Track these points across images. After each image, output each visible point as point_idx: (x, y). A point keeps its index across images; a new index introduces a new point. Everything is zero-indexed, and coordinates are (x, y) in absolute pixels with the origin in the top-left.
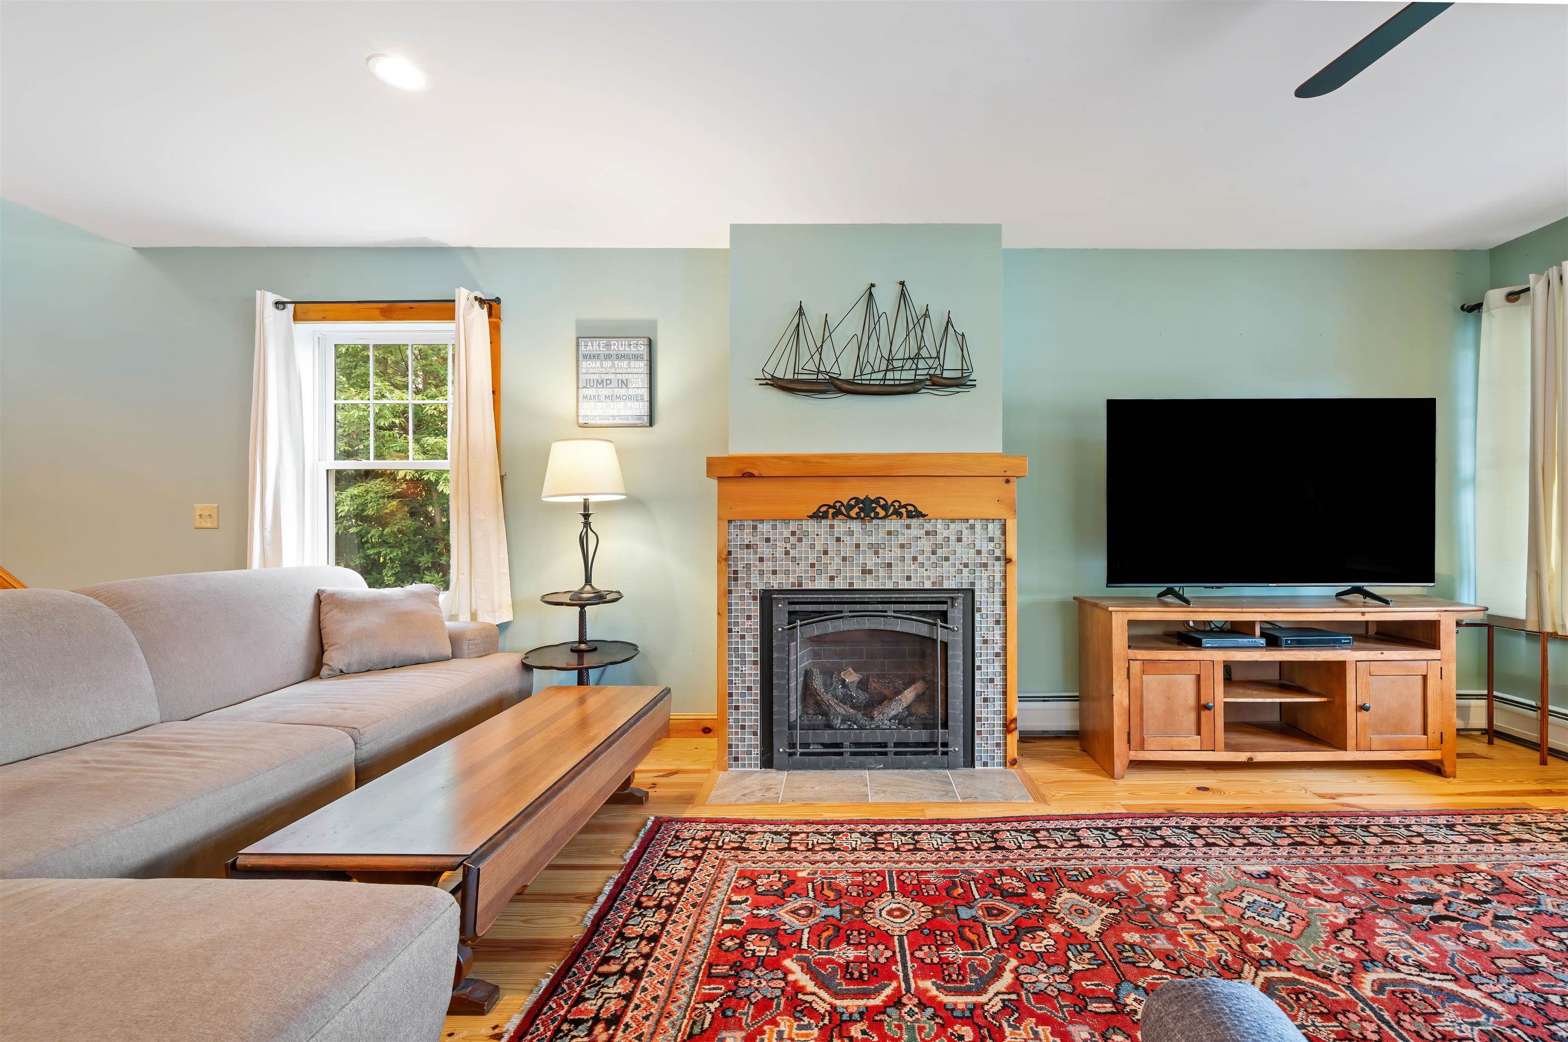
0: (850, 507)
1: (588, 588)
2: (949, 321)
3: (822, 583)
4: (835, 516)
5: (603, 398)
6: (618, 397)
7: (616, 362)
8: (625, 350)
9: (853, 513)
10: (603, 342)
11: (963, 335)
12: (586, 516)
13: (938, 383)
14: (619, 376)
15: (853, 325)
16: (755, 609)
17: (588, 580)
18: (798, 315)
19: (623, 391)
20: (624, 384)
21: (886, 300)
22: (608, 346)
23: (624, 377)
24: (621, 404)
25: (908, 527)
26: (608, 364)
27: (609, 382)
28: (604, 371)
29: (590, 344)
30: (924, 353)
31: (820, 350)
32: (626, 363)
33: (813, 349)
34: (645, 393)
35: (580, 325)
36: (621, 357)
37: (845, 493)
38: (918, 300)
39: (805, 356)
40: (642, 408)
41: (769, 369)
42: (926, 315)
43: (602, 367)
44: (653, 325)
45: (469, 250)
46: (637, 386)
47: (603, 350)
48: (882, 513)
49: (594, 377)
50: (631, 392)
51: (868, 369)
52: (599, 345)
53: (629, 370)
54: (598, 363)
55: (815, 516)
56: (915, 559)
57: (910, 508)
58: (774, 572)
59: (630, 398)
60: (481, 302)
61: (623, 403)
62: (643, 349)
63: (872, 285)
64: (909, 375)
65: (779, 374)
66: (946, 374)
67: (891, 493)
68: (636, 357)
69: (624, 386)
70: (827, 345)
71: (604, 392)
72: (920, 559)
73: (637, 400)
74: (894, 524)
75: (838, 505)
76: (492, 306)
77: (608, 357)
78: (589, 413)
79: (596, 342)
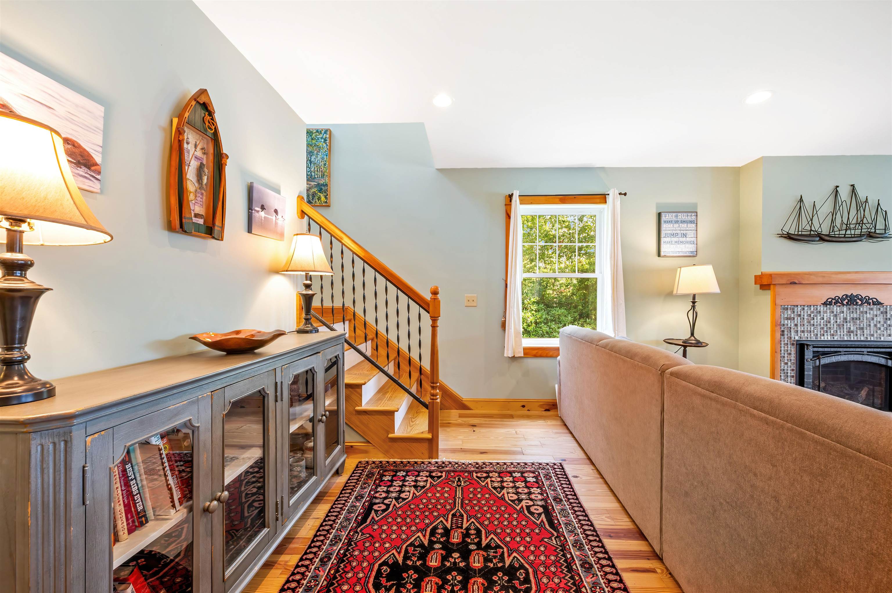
0: (843, 299)
1: (692, 338)
2: (879, 204)
3: (828, 337)
4: (835, 303)
5: (673, 243)
6: (681, 242)
7: (681, 225)
8: (685, 218)
9: (845, 302)
10: (674, 214)
11: (886, 211)
12: (694, 303)
13: (871, 236)
14: (682, 232)
15: (828, 207)
16: (793, 350)
17: (692, 334)
18: (799, 202)
19: (684, 239)
20: (685, 235)
21: (844, 194)
22: (677, 216)
23: (684, 232)
24: (683, 246)
25: (872, 309)
26: (677, 225)
27: (677, 234)
28: (674, 229)
29: (667, 215)
30: (865, 221)
31: (812, 220)
32: (686, 225)
33: (809, 220)
34: (693, 240)
35: (658, 205)
36: (683, 222)
37: (840, 292)
38: (862, 194)
39: (804, 222)
40: (692, 248)
41: (786, 229)
42: (866, 201)
43: (673, 227)
44: (695, 205)
45: (603, 169)
46: (691, 236)
47: (674, 219)
48: (860, 303)
49: (669, 232)
50: (688, 239)
51: (836, 229)
52: (672, 216)
53: (687, 229)
54: (672, 225)
55: (825, 304)
56: (875, 325)
57: (874, 300)
58: (803, 332)
59: (687, 242)
61: (684, 245)
62: (694, 218)
63: (838, 187)
64: (858, 232)
65: (792, 232)
66: (877, 232)
67: (864, 293)
68: (691, 222)
69: (684, 236)
70: (815, 217)
71: (676, 239)
72: (879, 326)
73: (691, 244)
74: (865, 308)
75: (837, 298)
77: (677, 222)
78: (666, 250)
79: (670, 215)
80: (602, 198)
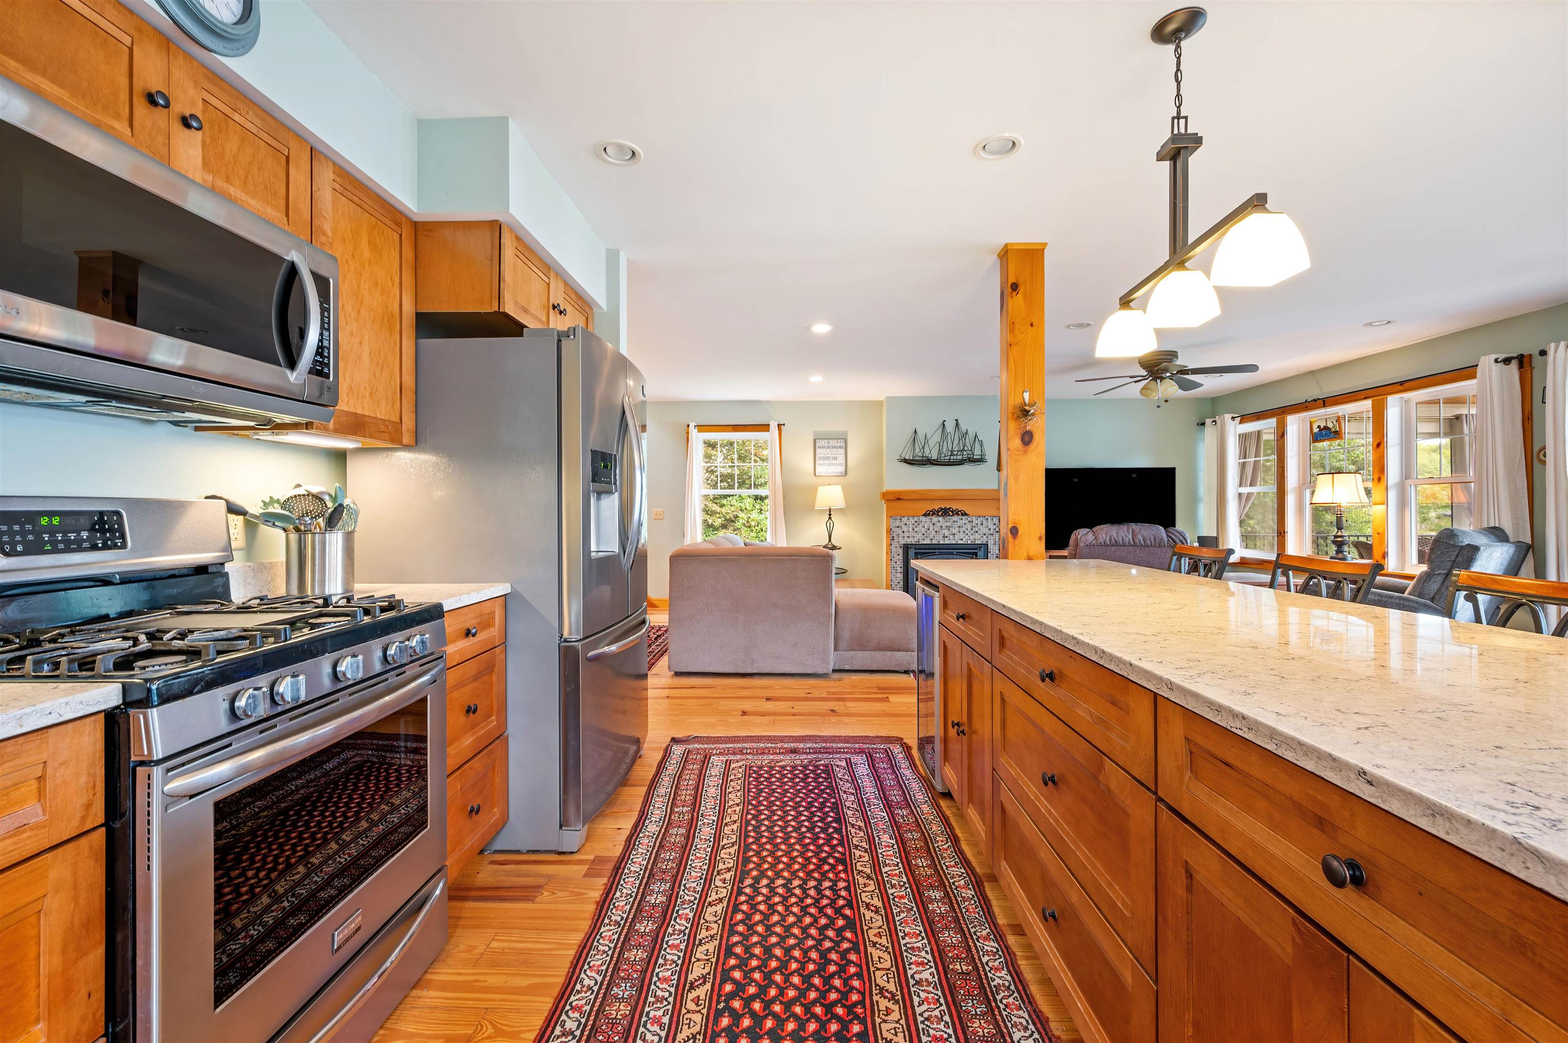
0: (938, 511)
1: (830, 544)
2: (976, 436)
3: (927, 541)
4: (933, 515)
5: (825, 465)
6: (833, 464)
7: (832, 450)
8: (836, 444)
9: (940, 514)
10: (826, 441)
11: (981, 441)
12: (830, 515)
13: (971, 460)
14: (833, 455)
15: (937, 437)
16: (901, 551)
17: (830, 540)
18: (914, 433)
19: (835, 462)
20: (835, 458)
21: (950, 427)
22: (829, 442)
23: (836, 456)
25: (962, 519)
26: (828, 450)
27: (828, 458)
28: (826, 453)
29: (821, 441)
30: (966, 448)
31: (923, 448)
32: (835, 450)
33: (921, 447)
34: (844, 462)
35: (815, 433)
36: (835, 447)
37: (936, 506)
38: (963, 428)
39: (917, 450)
40: (842, 469)
41: (903, 456)
42: (966, 433)
43: (825, 451)
44: (846, 433)
45: (768, 402)
46: (840, 459)
47: (826, 445)
48: (951, 514)
49: (822, 455)
50: (838, 462)
51: (943, 455)
53: (836, 453)
55: (925, 515)
56: (964, 532)
57: (962, 512)
58: (908, 537)
59: (837, 464)
60: (776, 425)
61: (834, 467)
62: (843, 444)
63: (945, 421)
64: (960, 457)
65: (907, 458)
66: (975, 457)
67: (954, 506)
68: (840, 447)
69: (835, 460)
70: (926, 445)
71: (827, 462)
72: (966, 532)
73: (840, 466)
74: (955, 518)
75: (934, 510)
76: (780, 427)
77: (828, 447)
78: (821, 470)
79: (823, 441)
80: (765, 427)
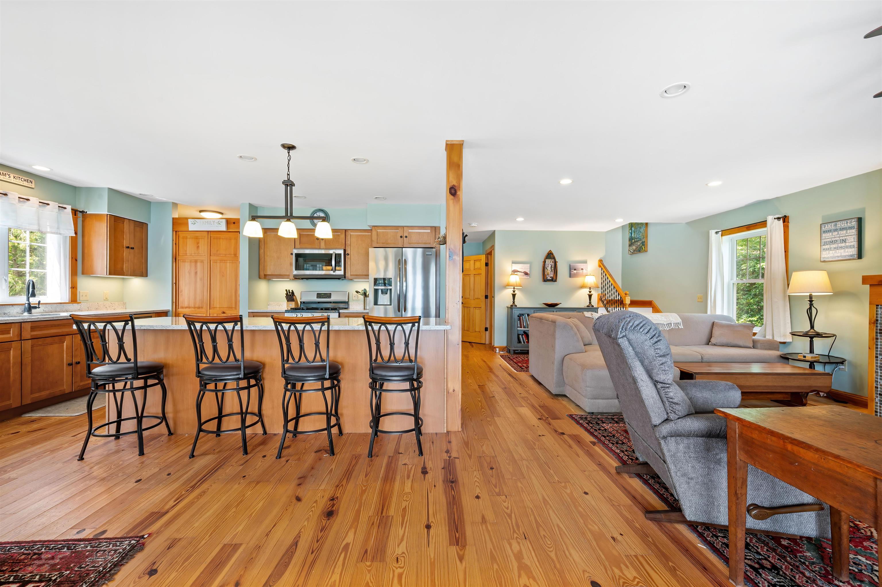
1: (812, 330)
5: (832, 249)
6: (841, 248)
7: (840, 232)
8: (844, 226)
10: (833, 224)
14: (841, 238)
17: (812, 327)
19: (843, 245)
20: (844, 241)
22: (836, 225)
23: (844, 238)
26: (836, 233)
27: (836, 241)
28: (833, 237)
29: (826, 226)
32: (845, 231)
34: (855, 244)
35: (822, 218)
36: (842, 229)
40: (854, 251)
43: (832, 235)
44: (862, 212)
46: (851, 241)
47: (833, 228)
49: (829, 240)
50: (847, 244)
52: (831, 226)
53: (847, 235)
54: (831, 234)
59: (847, 247)
60: (779, 219)
61: (843, 250)
62: (856, 224)
68: (852, 228)
69: (844, 242)
71: (835, 246)
73: (851, 248)
76: (785, 219)
77: (836, 230)
78: (826, 256)
79: (829, 225)
